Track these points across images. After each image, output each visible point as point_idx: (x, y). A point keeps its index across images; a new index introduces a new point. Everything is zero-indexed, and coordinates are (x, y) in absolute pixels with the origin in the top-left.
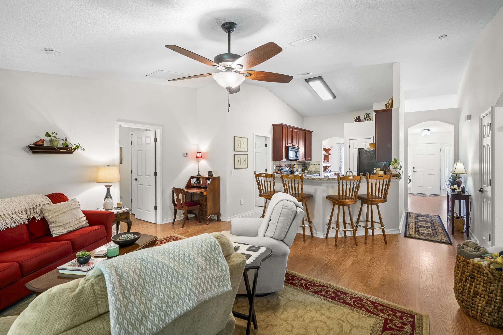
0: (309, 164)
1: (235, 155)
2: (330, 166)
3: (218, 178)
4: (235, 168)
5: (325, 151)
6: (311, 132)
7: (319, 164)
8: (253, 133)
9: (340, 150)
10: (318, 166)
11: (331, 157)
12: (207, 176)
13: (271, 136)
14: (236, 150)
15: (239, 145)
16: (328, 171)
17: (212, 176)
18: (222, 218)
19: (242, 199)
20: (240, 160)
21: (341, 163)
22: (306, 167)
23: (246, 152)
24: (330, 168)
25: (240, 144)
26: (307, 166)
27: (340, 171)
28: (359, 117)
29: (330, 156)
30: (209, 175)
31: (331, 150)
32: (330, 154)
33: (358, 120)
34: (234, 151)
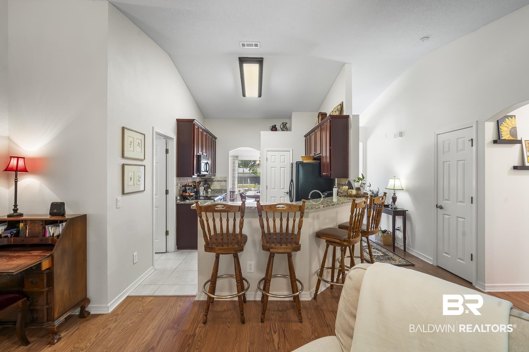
0: (212, 181)
1: (123, 166)
3: (83, 218)
4: (123, 193)
7: (225, 181)
8: (153, 128)
12: (48, 217)
13: (174, 137)
14: (126, 155)
15: (132, 146)
17: (63, 215)
18: (93, 309)
19: (135, 254)
20: (133, 177)
22: (209, 184)
23: (142, 160)
25: (132, 144)
28: (275, 125)
30: (52, 214)
33: (274, 129)
34: (123, 156)
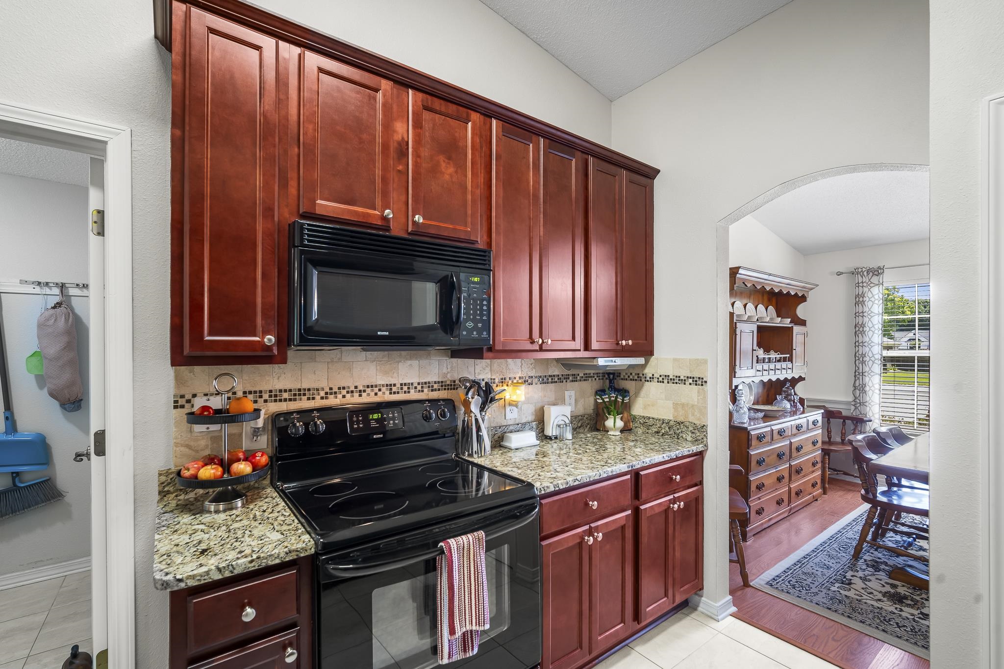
0: (638, 376)
2: (801, 379)
5: (771, 308)
6: (650, 173)
7: (699, 382)
9: (857, 303)
10: (690, 393)
11: (805, 335)
16: (787, 405)
21: (863, 362)
22: (624, 392)
24: (800, 390)
26: (629, 385)
27: (859, 401)
29: (797, 329)
31: (803, 299)
32: (803, 323)
